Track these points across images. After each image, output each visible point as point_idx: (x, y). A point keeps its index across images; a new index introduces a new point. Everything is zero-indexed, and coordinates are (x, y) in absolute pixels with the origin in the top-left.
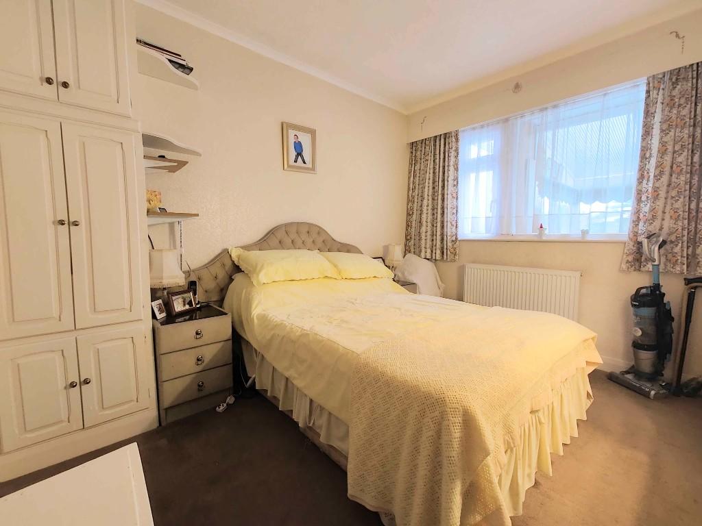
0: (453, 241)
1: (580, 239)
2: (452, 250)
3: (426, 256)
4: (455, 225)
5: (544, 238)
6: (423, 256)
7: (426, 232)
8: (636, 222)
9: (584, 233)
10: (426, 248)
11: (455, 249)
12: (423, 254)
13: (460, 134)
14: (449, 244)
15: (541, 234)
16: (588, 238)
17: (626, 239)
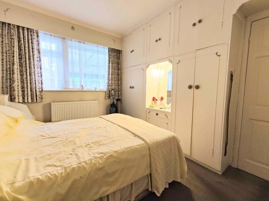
0: (40, 91)
1: (95, 90)
2: (40, 96)
3: (19, 101)
4: (41, 83)
5: (84, 90)
6: (17, 102)
7: (18, 86)
8: (108, 86)
9: (96, 88)
10: (18, 96)
11: (42, 96)
12: (17, 100)
13: (39, 33)
14: (38, 93)
15: (83, 88)
16: (97, 90)
17: (106, 90)
